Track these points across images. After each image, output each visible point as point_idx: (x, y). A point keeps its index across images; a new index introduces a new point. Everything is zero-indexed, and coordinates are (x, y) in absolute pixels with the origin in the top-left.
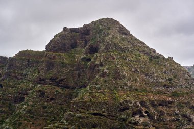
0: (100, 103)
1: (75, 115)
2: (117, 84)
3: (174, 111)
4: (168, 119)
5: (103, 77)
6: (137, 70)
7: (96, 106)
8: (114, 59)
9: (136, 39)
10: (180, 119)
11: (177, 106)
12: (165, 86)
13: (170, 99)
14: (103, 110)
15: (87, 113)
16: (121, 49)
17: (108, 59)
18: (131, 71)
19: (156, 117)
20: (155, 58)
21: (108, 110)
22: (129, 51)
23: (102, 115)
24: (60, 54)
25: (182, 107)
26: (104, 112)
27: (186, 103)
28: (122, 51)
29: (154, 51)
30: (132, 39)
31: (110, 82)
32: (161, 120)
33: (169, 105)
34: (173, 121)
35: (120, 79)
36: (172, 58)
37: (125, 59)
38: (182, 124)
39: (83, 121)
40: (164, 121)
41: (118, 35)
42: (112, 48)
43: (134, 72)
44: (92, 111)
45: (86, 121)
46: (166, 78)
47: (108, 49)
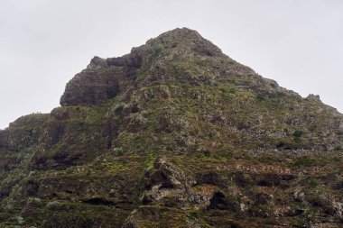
0: (107, 178)
1: (45, 205)
2: (160, 142)
3: (293, 193)
4: (277, 212)
5: (135, 131)
6: (219, 119)
7: (99, 186)
8: (166, 96)
9: (232, 62)
10: (306, 210)
11: (302, 183)
12: (280, 145)
13: (288, 171)
14: (112, 191)
15: (73, 199)
16: (189, 79)
17: (153, 97)
18: (204, 119)
19: (242, 206)
20: (272, 96)
21: (121, 192)
22: (209, 83)
23: (107, 203)
24: (78, 109)
25: (313, 185)
26: (112, 195)
27: (324, 178)
28: (192, 84)
29: (274, 84)
30: (222, 62)
31: (147, 140)
32: (258, 215)
33: (283, 183)
34: (289, 214)
35: (169, 132)
36: (318, 96)
37: (195, 98)
38: (309, 219)
39: (60, 214)
40: (265, 217)
41: (191, 55)
42: (167, 78)
43: (213, 122)
44: (88, 196)
45: (66, 215)
46: (286, 130)
47: (156, 79)
